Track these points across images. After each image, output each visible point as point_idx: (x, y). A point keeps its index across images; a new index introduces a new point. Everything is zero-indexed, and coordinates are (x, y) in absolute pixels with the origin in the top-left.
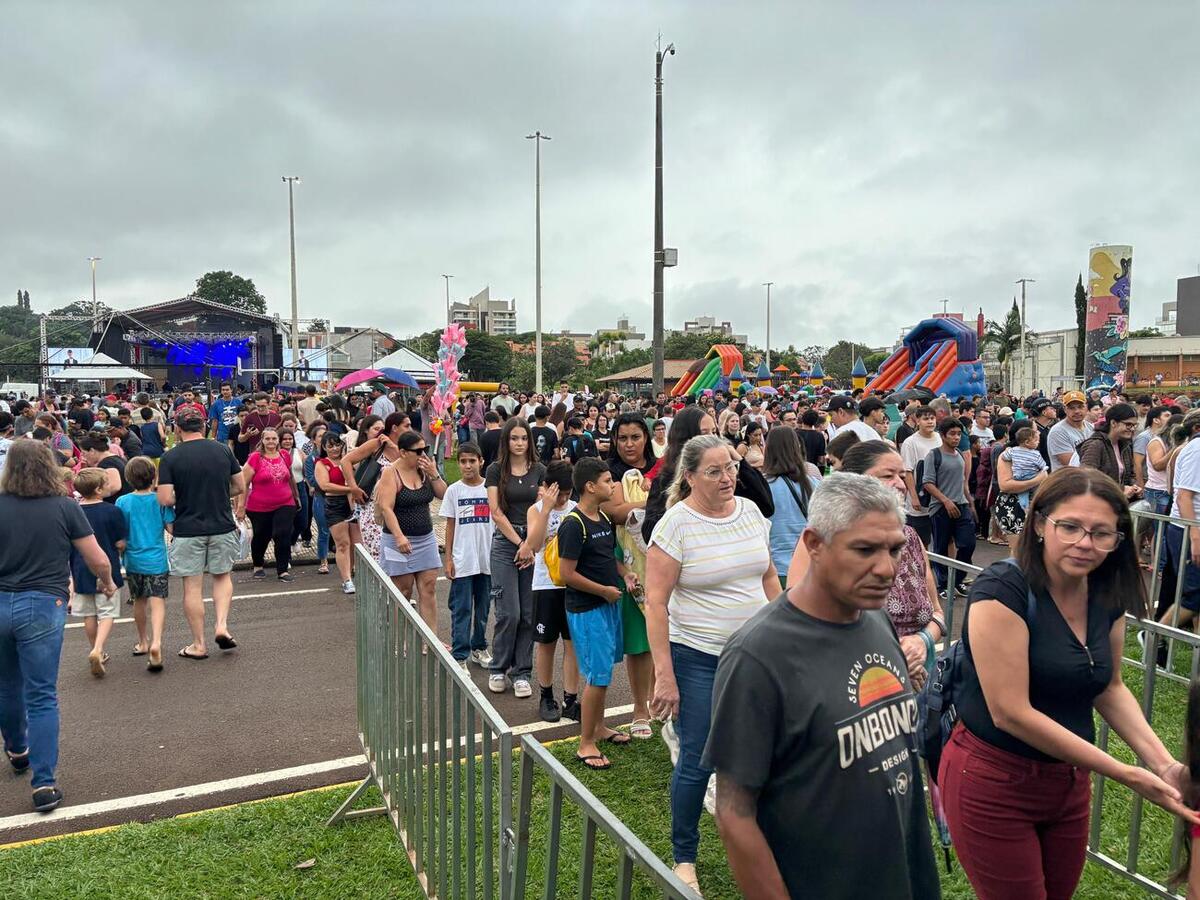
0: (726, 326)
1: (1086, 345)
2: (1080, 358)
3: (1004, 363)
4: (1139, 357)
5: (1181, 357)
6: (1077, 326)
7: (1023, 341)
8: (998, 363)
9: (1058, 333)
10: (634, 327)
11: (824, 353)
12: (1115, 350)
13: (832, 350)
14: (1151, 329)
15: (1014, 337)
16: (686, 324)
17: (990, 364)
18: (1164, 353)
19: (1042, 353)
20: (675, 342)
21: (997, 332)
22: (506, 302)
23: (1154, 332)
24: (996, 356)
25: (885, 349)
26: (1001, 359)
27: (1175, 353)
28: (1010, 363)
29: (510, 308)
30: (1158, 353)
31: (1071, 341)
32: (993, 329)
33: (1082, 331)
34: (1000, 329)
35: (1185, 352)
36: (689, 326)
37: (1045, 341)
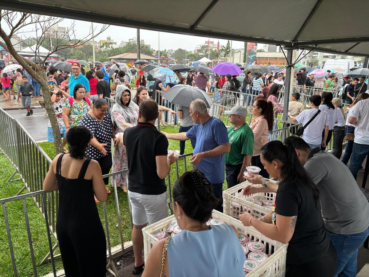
0: (142, 41)
1: (247, 54)
2: (245, 57)
3: (225, 58)
4: (259, 57)
5: (268, 58)
6: (244, 48)
7: (231, 52)
8: (224, 58)
9: (240, 49)
10: (113, 40)
11: (174, 52)
12: (253, 56)
13: (176, 51)
14: (262, 49)
15: (228, 50)
16: (129, 39)
17: (222, 58)
18: (265, 57)
19: (235, 55)
20: (129, 46)
21: (224, 48)
22: (65, 28)
23: (263, 50)
24: (223, 55)
25: (191, 51)
26: (225, 56)
27: (267, 57)
28: (227, 58)
29: (66, 30)
30: (263, 57)
31: (243, 52)
32: (223, 48)
33: (246, 49)
34: (225, 48)
35: (270, 57)
36: (130, 40)
37: (236, 52)
